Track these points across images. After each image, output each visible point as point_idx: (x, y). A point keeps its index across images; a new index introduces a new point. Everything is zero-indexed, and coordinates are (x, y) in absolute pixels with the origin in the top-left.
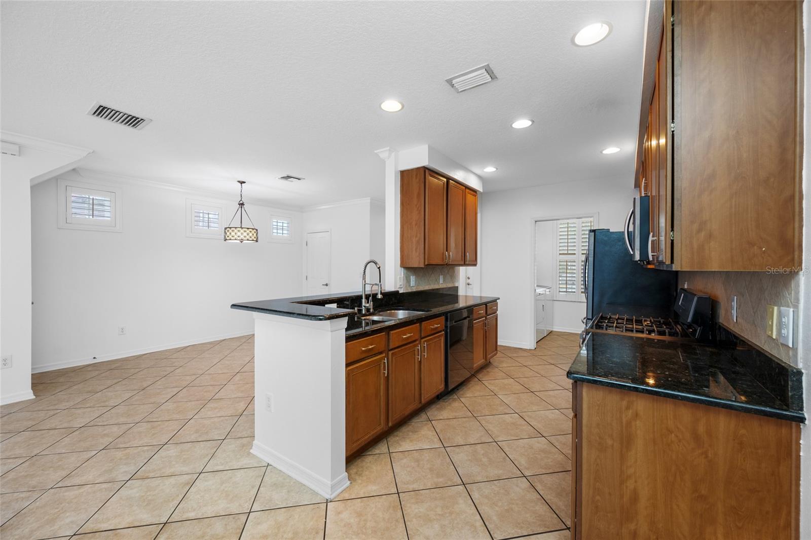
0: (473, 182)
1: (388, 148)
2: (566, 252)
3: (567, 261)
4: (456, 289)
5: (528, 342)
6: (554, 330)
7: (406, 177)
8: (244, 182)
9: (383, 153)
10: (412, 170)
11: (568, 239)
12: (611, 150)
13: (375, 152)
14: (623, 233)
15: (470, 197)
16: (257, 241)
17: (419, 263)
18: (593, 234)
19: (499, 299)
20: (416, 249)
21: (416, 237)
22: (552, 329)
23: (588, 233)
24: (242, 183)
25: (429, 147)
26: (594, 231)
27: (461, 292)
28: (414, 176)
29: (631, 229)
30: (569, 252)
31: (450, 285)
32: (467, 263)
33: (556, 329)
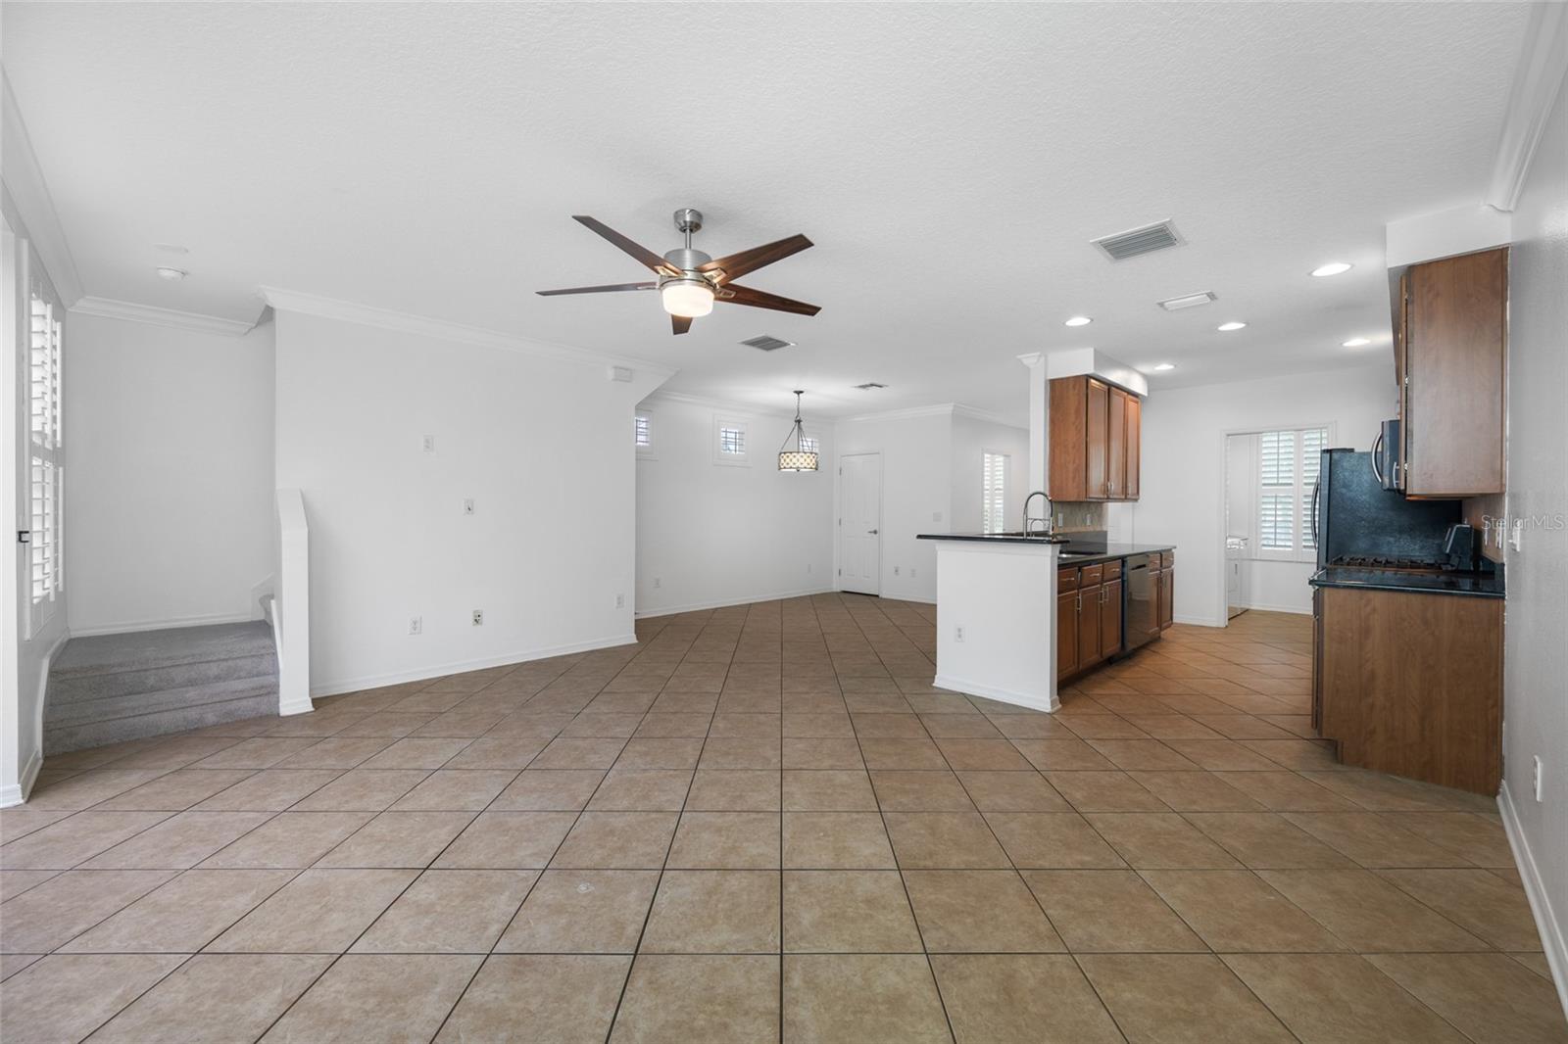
0: (1137, 385)
1: (1038, 353)
2: (1275, 481)
3: (1276, 497)
4: (1105, 534)
5: (1216, 617)
6: (1252, 608)
7: (1058, 390)
8: (802, 392)
9: (1030, 359)
10: (1068, 378)
11: (1278, 459)
12: (1357, 342)
13: (1019, 357)
14: (1370, 454)
15: (1132, 405)
16: (816, 469)
17: (1079, 495)
18: (1328, 455)
19: (1175, 548)
20: (1074, 478)
21: (1074, 462)
22: (1247, 607)
23: (1319, 455)
24: (799, 393)
25: (1095, 350)
26: (1329, 451)
27: (1111, 540)
28: (1071, 386)
29: (1379, 449)
30: (1280, 481)
31: (1098, 529)
32: (1129, 497)
33: (1255, 606)
